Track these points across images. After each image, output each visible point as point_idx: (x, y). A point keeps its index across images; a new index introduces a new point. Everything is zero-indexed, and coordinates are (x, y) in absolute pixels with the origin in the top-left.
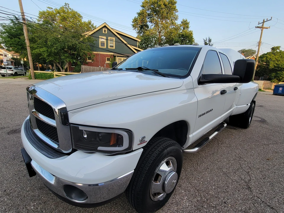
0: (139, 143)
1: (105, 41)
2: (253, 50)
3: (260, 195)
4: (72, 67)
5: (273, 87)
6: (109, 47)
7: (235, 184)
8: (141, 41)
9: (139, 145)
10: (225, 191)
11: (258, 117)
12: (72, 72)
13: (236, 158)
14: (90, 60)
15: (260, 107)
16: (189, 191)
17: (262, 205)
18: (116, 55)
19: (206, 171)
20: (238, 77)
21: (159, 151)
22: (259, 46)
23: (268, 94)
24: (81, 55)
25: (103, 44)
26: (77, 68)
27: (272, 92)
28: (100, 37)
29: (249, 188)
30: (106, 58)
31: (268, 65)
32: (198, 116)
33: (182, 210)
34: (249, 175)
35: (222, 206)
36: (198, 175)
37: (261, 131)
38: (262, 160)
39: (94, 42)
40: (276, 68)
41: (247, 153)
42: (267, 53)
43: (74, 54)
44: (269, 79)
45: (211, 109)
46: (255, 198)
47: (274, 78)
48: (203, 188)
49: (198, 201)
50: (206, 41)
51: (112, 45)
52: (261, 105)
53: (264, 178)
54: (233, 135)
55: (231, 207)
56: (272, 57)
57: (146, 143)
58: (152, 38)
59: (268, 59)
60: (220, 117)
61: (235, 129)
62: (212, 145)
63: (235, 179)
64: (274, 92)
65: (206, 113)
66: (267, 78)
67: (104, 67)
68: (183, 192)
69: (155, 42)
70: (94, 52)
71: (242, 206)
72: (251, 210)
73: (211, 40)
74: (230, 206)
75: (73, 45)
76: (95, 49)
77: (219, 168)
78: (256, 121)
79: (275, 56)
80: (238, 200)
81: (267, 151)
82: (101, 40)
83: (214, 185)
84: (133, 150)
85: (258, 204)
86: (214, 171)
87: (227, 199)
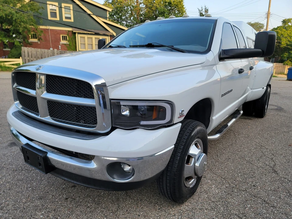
0: (179, 116)
1: (57, 9)
2: (260, 24)
3: (286, 176)
4: (4, 49)
5: (286, 71)
6: (64, 19)
7: (260, 169)
8: (112, 11)
9: (179, 118)
10: (251, 176)
11: (273, 105)
12: (5, 58)
13: (257, 147)
14: (34, 38)
15: (274, 95)
16: (216, 180)
17: (289, 184)
18: (75, 31)
19: (228, 161)
20: (260, 50)
21: (190, 130)
22: (268, 18)
23: (281, 79)
24: (21, 31)
25: (54, 14)
26: (14, 51)
27: (285, 77)
28: (48, 2)
29: (275, 172)
30: (61, 36)
31: (279, 42)
32: (221, 96)
33: (213, 196)
34: (273, 161)
35: (252, 189)
36: (221, 166)
37: (279, 119)
38: (284, 146)
39: (40, 11)
40: (288, 47)
41: (267, 142)
42: (278, 27)
43: (8, 29)
44: (282, 61)
45: (231, 89)
46: (282, 179)
47: (287, 60)
48: (229, 176)
49: (227, 187)
50: (201, 12)
51: (68, 16)
52: (275, 92)
53: (288, 162)
54: (249, 125)
55: (261, 188)
56: (283, 32)
57: (184, 117)
58: (127, 7)
59: (279, 36)
60: (237, 101)
61: (251, 119)
62: (228, 137)
63: (260, 166)
64: (288, 77)
65: (228, 93)
66: (279, 59)
67: (58, 49)
68: (209, 181)
69: (132, 12)
70: (41, 27)
71: (271, 187)
72: (280, 189)
73: (207, 10)
74: (259, 188)
75: (6, 15)
76: (41, 21)
77: (241, 157)
78: (271, 109)
79: (286, 31)
80: (267, 183)
81: (288, 138)
82: (49, 7)
83: (240, 172)
84: (174, 123)
85: (286, 183)
86: (237, 161)
87: (256, 183)
